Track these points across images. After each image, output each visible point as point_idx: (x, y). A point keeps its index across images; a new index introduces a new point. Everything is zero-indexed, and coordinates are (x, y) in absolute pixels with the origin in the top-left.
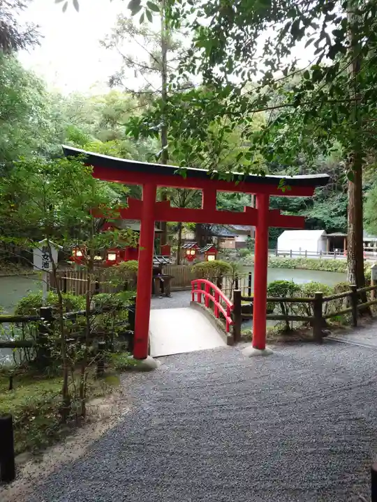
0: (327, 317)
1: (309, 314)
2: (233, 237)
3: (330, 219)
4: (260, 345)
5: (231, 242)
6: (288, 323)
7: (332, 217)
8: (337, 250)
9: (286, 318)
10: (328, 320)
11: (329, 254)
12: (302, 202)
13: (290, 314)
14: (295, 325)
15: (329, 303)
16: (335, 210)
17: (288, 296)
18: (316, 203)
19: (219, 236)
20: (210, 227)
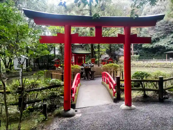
0: (166, 89)
1: (157, 88)
3: (168, 45)
6: (145, 92)
7: (168, 44)
8: (171, 58)
9: (144, 90)
11: (167, 60)
12: (155, 39)
13: (146, 88)
14: (149, 93)
15: (167, 82)
16: (170, 42)
18: (161, 40)
19: (119, 55)
20: (115, 52)
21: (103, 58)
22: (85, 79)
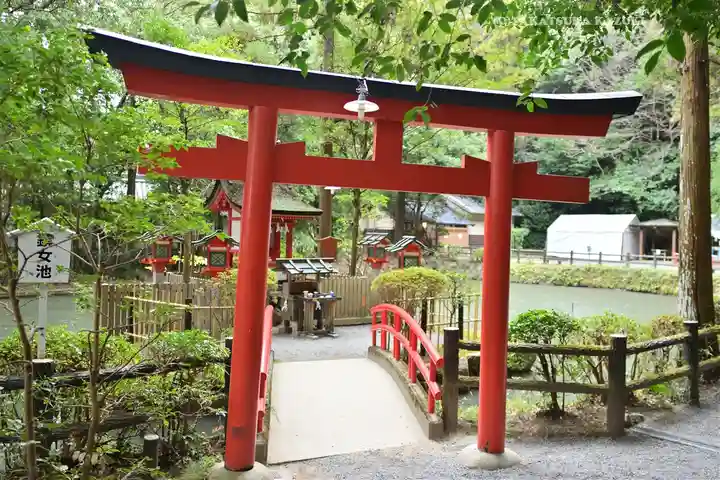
0: (637, 387)
1: (600, 381)
2: (465, 226)
3: (646, 195)
4: (493, 444)
5: (460, 235)
6: (554, 397)
7: (649, 190)
8: (658, 252)
9: (552, 387)
10: (638, 393)
11: (644, 258)
12: (594, 162)
13: (559, 379)
14: (570, 401)
15: (640, 355)
16: (656, 178)
17: (555, 342)
18: (619, 165)
19: (437, 225)
20: (422, 208)
21: (373, 238)
22: (288, 331)
